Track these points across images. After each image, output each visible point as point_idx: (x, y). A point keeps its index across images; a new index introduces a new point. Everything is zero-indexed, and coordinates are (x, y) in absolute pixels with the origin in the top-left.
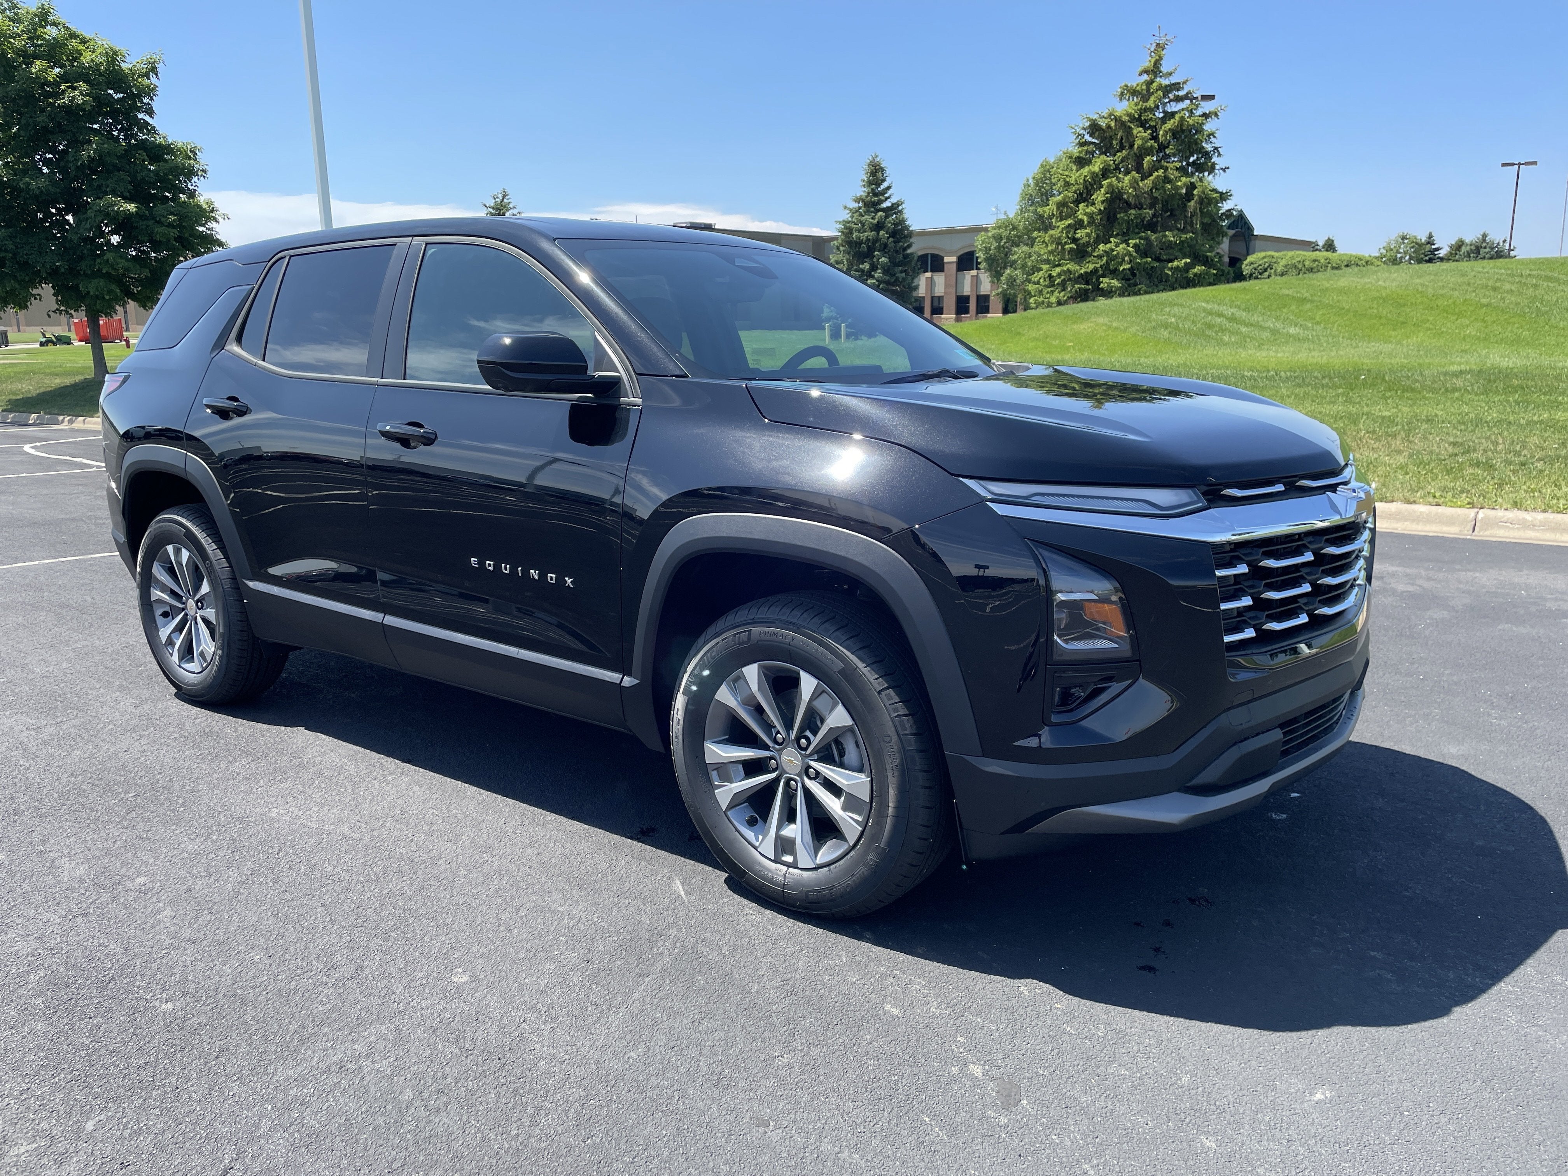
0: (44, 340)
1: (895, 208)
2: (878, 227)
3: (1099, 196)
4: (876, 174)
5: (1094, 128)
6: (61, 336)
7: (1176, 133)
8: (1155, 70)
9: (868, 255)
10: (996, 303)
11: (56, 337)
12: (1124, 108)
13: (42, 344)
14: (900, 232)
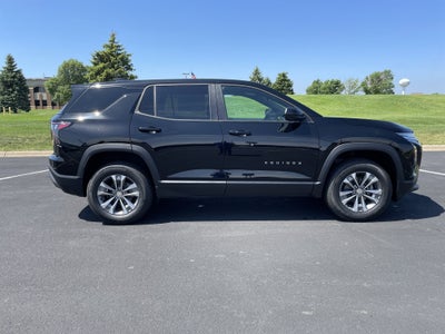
1: (19, 72)
2: (14, 77)
3: (104, 74)
4: (10, 60)
5: (98, 55)
7: (122, 59)
8: (113, 41)
9: (11, 86)
10: (49, 103)
12: (107, 50)
14: (22, 79)
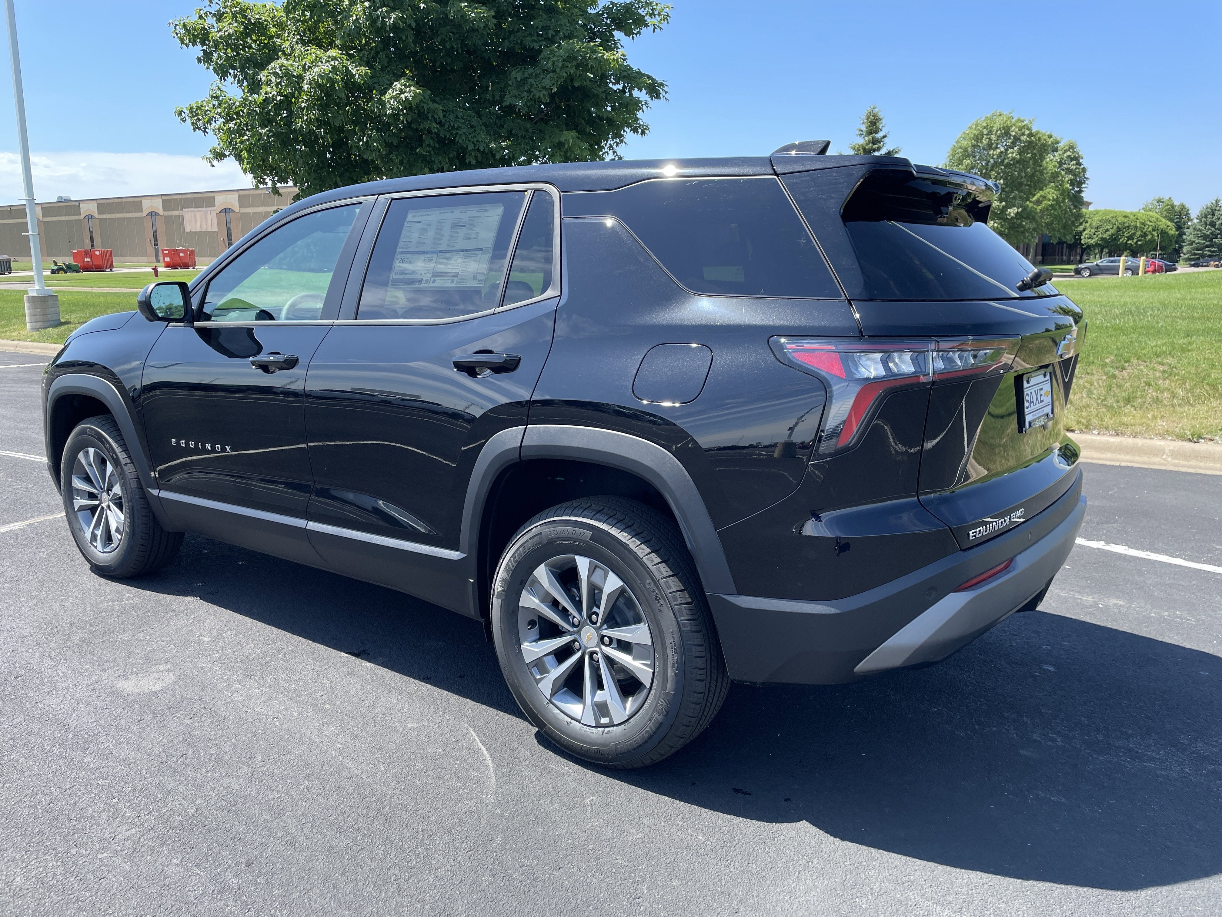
0: (56, 268)
6: (71, 265)
11: (66, 266)
13: (53, 272)
